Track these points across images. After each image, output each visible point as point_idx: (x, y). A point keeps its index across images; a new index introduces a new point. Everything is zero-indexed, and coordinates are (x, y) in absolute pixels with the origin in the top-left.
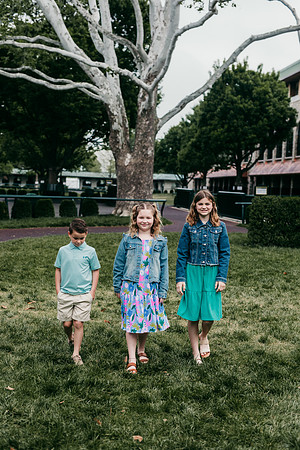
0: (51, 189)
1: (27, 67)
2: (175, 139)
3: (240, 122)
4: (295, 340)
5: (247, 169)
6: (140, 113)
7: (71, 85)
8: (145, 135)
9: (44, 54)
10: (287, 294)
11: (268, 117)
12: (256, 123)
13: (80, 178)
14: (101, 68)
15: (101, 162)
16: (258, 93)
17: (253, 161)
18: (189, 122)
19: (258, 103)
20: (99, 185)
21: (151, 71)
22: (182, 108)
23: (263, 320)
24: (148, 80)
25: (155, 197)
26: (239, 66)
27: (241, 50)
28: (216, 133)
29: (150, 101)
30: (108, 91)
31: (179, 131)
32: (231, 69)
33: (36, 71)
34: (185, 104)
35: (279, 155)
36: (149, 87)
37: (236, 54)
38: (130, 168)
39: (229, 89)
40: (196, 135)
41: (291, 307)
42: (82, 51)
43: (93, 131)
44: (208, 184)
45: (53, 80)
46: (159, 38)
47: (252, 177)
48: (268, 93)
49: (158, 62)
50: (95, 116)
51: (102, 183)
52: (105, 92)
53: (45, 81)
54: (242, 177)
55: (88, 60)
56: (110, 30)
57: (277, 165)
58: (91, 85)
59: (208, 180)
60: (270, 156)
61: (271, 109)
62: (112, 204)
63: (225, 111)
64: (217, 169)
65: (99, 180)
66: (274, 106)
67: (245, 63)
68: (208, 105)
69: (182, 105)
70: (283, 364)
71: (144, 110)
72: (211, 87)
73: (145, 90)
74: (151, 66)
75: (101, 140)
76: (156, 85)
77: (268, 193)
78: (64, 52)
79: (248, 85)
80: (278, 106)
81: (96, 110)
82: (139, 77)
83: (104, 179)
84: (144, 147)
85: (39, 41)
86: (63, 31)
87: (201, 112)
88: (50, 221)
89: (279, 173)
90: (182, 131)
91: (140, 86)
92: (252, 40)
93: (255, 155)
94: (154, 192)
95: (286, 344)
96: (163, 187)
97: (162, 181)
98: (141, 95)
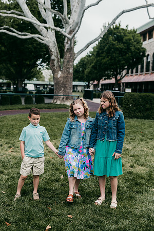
0: (20, 90)
1: (7, 27)
2: (83, 64)
3: (117, 55)
4: (148, 166)
5: (121, 79)
6: (65, 50)
7: (30, 36)
8: (68, 62)
9: (15, 20)
10: (143, 143)
11: (131, 52)
12: (125, 55)
13: (35, 84)
14: (45, 27)
15: (45, 76)
16: (126, 40)
17: (123, 75)
18: (91, 55)
20: (44, 88)
21: (71, 29)
22: (87, 47)
23: (131, 156)
24: (70, 33)
25: (74, 94)
26: (116, 26)
27: (118, 17)
28: (104, 61)
29: (71, 44)
30: (49, 39)
31: (86, 60)
32: (112, 28)
33: (11, 28)
34: (89, 46)
35: (137, 72)
36: (70, 36)
37: (115, 19)
38: (61, 79)
39: (111, 38)
40: (94, 62)
41: (145, 149)
42: (35, 18)
43: (41, 60)
44: (100, 87)
45: (20, 33)
46: (75, 11)
47: (123, 83)
48: (131, 40)
49: (75, 24)
50: (42, 52)
51: (46, 86)
52: (47, 39)
53: (16, 34)
54: (118, 83)
55: (38, 23)
56: (50, 7)
57: (136, 77)
58: (40, 36)
59: (100, 85)
60: (132, 72)
61: (133, 48)
62: (51, 97)
63: (109, 49)
64: (105, 79)
65: (44, 85)
67: (119, 24)
68: (101, 46)
69: (87, 46)
70: (142, 178)
71: (68, 49)
72: (102, 36)
73: (68, 38)
74: (71, 26)
75: (45, 64)
76: (74, 36)
77: (132, 91)
78: (26, 19)
79: (121, 36)
80: (136, 46)
81: (43, 49)
82: (65, 31)
83: (47, 85)
84: (68, 68)
85: (13, 13)
86: (25, 8)
87: (97, 50)
88: (20, 106)
89: (137, 81)
90: (87, 60)
91: (65, 36)
92: (123, 12)
93: (124, 72)
94: (73, 91)
95: (143, 168)
96: (77, 89)
97: (77, 86)
98: (66, 41)
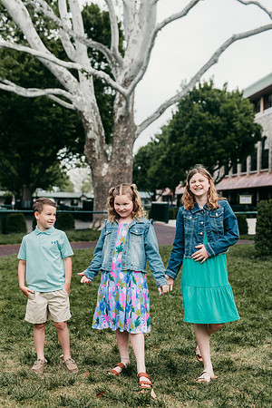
0: (25, 206)
3: (209, 138)
11: (236, 132)
12: (224, 138)
13: (56, 198)
16: (225, 110)
18: (158, 141)
19: (225, 119)
26: (205, 84)
27: (222, 50)
32: (197, 88)
35: (244, 170)
43: (65, 150)
48: (234, 109)
49: (134, 66)
60: (235, 171)
61: (238, 125)
63: (194, 128)
65: (72, 199)
66: (241, 122)
67: (211, 82)
79: (215, 103)
90: (152, 150)
93: (222, 170)
